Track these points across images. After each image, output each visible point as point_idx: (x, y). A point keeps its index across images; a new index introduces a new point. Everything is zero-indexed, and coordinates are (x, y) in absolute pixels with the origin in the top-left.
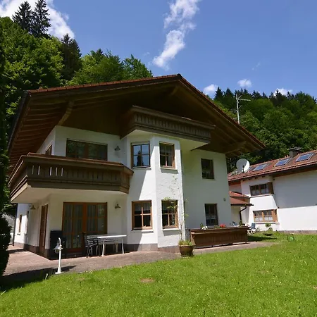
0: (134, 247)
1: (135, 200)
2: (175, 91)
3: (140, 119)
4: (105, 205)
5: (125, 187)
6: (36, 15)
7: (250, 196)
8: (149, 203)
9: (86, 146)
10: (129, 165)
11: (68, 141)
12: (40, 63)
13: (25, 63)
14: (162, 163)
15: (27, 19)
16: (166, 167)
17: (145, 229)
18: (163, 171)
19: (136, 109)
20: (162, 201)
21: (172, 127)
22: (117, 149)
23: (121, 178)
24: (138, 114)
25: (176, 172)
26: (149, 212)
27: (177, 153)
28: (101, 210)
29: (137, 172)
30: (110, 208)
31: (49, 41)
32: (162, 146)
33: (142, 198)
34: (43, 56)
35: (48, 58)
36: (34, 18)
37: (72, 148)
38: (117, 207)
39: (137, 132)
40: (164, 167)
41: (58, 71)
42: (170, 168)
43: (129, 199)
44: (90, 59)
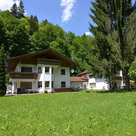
0: (38, 92)
5: (36, 78)
6: (19, 8)
7: (89, 78)
10: (37, 73)
13: (15, 31)
15: (15, 10)
16: (47, 73)
17: (41, 88)
18: (46, 74)
19: (38, 59)
20: (45, 81)
22: (35, 68)
23: (35, 76)
25: (50, 74)
26: (42, 84)
27: (50, 69)
28: (30, 84)
29: (39, 74)
30: (33, 83)
31: (24, 19)
32: (46, 68)
33: (40, 80)
37: (23, 69)
38: (34, 83)
40: (46, 73)
41: (28, 32)
42: (48, 73)
43: (37, 81)
44: (42, 24)
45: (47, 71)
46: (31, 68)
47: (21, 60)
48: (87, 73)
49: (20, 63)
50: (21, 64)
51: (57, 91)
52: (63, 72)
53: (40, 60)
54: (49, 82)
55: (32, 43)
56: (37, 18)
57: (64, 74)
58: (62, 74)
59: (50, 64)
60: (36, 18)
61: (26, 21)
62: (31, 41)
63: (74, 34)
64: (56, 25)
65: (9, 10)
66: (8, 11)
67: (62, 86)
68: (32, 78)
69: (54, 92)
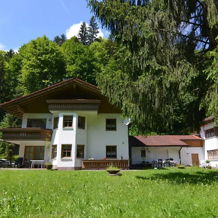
3: (51, 106)
4: (44, 147)
5: (50, 139)
6: (90, 28)
7: (204, 138)
8: (55, 146)
9: (35, 120)
14: (65, 125)
16: (68, 127)
20: (62, 145)
21: (70, 107)
22: (50, 120)
24: (50, 104)
25: (73, 129)
31: (97, 43)
32: (65, 117)
38: (48, 148)
42: (70, 128)
43: (51, 144)
45: (68, 123)
50: (28, 114)
51: (89, 165)
57: (114, 129)
58: (108, 129)
68: (38, 139)
69: (83, 167)
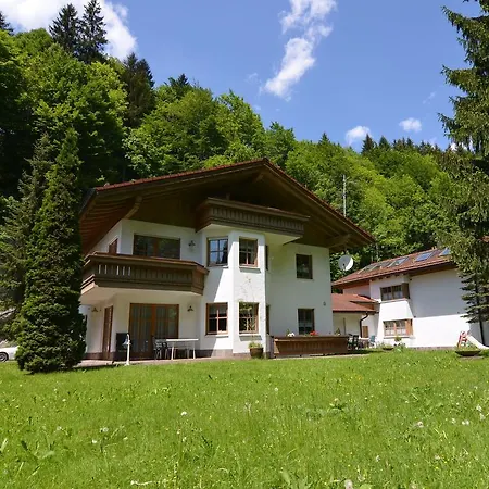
0: (207, 353)
1: (209, 302)
2: (260, 177)
3: (216, 212)
4: (177, 307)
5: (200, 289)
6: (84, 24)
7: (380, 300)
8: (224, 306)
9: (156, 240)
10: (204, 263)
11: (136, 237)
12: (94, 105)
13: (72, 105)
14: (242, 261)
15: (71, 32)
16: (246, 266)
17: (220, 333)
18: (242, 270)
19: (211, 200)
20: (241, 303)
21: (254, 220)
22: (191, 244)
23: (194, 278)
24: (212, 205)
25: (258, 271)
26: (225, 315)
27: (261, 250)
29: (213, 270)
30: (183, 311)
31: (105, 66)
32: (242, 242)
33: (218, 299)
34: (98, 94)
35: (105, 95)
36: (82, 30)
37: (141, 244)
38: (190, 309)
39: (212, 226)
40: (244, 266)
41: (119, 114)
42: (252, 266)
43: (204, 301)
44: (169, 92)
45: (247, 257)
46: (176, 243)
47: (139, 199)
48: (373, 279)
49: (132, 218)
50: (135, 221)
51: (286, 347)
52: (304, 268)
53: (218, 207)
54: (256, 306)
55: (137, 158)
56: (147, 69)
57: (309, 276)
58: (300, 275)
59: (258, 227)
60: (144, 66)
61: (112, 77)
62: (130, 150)
63: (290, 133)
64: (228, 94)
65: (48, 31)
66: (40, 33)
67: (301, 330)
68: (186, 286)
69: (276, 351)
